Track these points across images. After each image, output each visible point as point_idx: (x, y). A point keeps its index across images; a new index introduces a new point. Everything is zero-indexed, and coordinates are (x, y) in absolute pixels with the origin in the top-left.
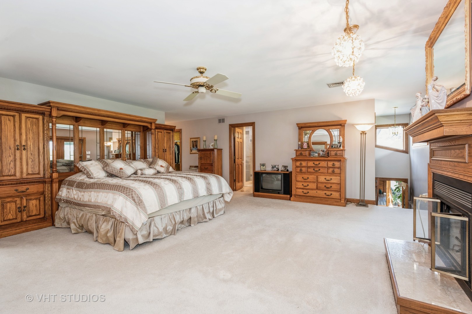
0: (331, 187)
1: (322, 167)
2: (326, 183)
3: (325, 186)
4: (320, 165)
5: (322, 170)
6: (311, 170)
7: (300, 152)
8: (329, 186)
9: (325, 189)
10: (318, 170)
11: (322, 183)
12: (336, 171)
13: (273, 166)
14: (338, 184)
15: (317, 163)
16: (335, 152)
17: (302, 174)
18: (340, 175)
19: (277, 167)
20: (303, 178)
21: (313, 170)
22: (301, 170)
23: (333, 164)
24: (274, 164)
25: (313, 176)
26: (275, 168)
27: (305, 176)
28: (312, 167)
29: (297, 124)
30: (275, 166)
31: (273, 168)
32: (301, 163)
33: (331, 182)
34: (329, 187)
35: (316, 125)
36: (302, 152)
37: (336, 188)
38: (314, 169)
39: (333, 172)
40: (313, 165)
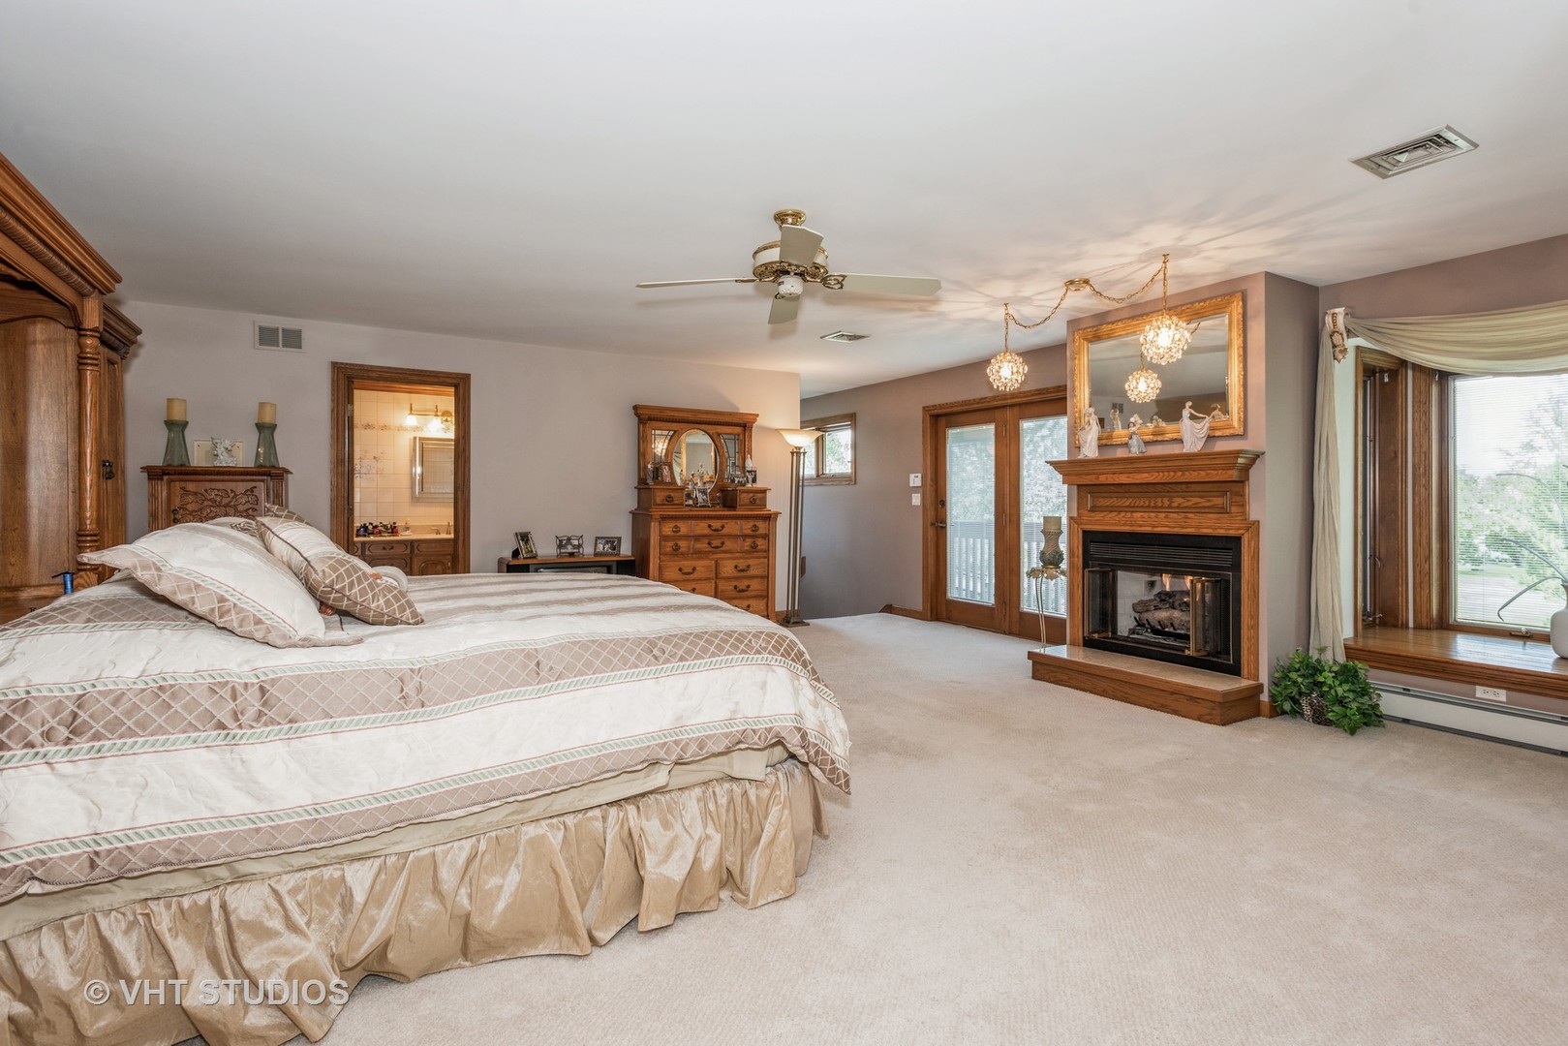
0: (748, 586)
1: (729, 536)
2: (736, 578)
3: (736, 587)
4: (724, 531)
5: (729, 545)
6: (703, 546)
7: (666, 494)
8: (742, 585)
9: (735, 596)
10: (719, 545)
11: (728, 579)
12: (759, 543)
13: (561, 541)
14: (762, 577)
15: (716, 524)
16: (751, 495)
17: (676, 558)
18: (765, 554)
19: (576, 542)
20: (680, 570)
21: (706, 545)
22: (677, 548)
23: (755, 526)
24: (563, 533)
25: (706, 562)
26: (569, 547)
27: (687, 564)
28: (705, 536)
29: (636, 408)
30: (569, 539)
31: (560, 546)
32: (676, 527)
33: (749, 573)
34: (744, 588)
35: (690, 416)
36: (672, 494)
37: (759, 588)
38: (709, 544)
39: (754, 547)
40: (707, 531)
